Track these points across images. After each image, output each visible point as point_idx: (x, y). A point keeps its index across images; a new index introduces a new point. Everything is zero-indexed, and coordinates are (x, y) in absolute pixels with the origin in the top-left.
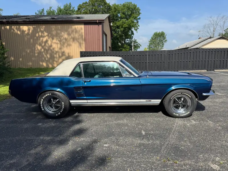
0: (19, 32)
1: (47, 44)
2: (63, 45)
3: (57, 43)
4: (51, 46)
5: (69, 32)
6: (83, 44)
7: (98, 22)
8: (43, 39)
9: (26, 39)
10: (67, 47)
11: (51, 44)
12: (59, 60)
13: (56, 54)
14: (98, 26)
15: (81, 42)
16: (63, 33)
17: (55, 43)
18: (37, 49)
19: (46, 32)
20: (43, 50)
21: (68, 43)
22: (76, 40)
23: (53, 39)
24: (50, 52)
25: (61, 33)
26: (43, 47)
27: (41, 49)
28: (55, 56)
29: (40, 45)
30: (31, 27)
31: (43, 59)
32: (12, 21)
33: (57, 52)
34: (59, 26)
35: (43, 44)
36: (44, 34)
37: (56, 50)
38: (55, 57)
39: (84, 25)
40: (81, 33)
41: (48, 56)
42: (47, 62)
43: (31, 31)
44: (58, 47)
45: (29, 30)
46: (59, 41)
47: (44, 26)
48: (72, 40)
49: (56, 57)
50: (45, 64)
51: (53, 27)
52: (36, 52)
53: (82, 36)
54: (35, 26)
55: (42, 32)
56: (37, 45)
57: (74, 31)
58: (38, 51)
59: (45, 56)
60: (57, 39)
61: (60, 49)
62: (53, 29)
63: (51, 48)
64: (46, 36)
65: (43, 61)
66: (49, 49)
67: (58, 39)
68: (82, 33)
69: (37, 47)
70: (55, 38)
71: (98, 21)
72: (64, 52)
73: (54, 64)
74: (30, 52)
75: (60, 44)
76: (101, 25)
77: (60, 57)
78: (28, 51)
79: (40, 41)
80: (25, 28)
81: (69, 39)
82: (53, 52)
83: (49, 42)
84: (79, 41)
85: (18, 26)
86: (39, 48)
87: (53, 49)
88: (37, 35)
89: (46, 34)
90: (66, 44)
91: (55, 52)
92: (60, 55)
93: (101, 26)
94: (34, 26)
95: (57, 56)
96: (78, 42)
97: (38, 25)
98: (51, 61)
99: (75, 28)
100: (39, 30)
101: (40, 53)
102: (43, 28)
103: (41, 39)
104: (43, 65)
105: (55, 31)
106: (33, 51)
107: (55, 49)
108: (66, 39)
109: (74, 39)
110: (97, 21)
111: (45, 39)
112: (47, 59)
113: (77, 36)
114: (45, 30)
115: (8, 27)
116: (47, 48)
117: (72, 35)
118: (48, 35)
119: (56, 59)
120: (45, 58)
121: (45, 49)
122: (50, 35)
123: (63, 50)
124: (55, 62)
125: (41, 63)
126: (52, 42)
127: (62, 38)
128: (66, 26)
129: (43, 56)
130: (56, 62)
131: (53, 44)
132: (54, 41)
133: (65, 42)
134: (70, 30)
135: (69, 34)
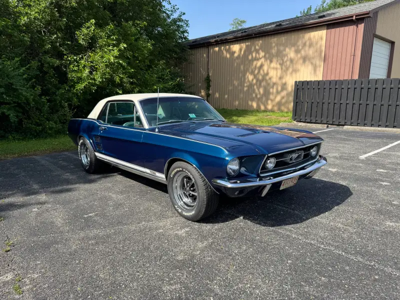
0: (228, 56)
1: (262, 72)
2: (285, 70)
3: (277, 69)
4: (267, 74)
5: (298, 46)
6: (320, 66)
7: (354, 18)
8: (257, 64)
9: (236, 64)
10: (291, 73)
11: (268, 71)
12: (275, 97)
13: (273, 87)
14: (355, 27)
15: (318, 63)
16: (287, 50)
17: (274, 68)
18: (247, 80)
19: (262, 51)
20: (255, 81)
21: (295, 66)
22: (309, 60)
23: (271, 62)
24: (263, 84)
25: (285, 50)
26: (255, 76)
27: (253, 80)
28: (271, 90)
29: (252, 73)
30: (244, 45)
31: (254, 95)
32: (221, 40)
33: (274, 84)
34: (283, 38)
35: (256, 72)
36: (259, 54)
37: (274, 80)
38: (270, 93)
39: (327, 29)
40: (318, 45)
41: (261, 91)
42: (259, 100)
43: (242, 53)
44: (277, 76)
45: (241, 50)
46: (280, 64)
47: (261, 42)
48: (301, 61)
49: (273, 94)
50: (255, 105)
51: (274, 40)
52: (246, 85)
53: (321, 52)
54: (249, 43)
55: (257, 51)
56: (248, 74)
57: (308, 43)
58: (248, 84)
59: (257, 91)
60: (277, 61)
61: (281, 78)
62: (274, 45)
63: (268, 78)
64: (262, 57)
65: (252, 100)
66: (264, 79)
67: (279, 61)
68: (321, 46)
69: (248, 77)
70: (275, 60)
71: (356, 16)
72: (285, 84)
73: (267, 104)
74: (238, 85)
75: (282, 69)
76: (363, 24)
77: (278, 93)
78: (236, 84)
79: (252, 67)
80: (236, 48)
81: (296, 58)
82: (269, 84)
83: (265, 68)
84: (314, 63)
85: (227, 47)
86: (251, 77)
87: (270, 79)
88: (250, 57)
89: (262, 54)
90: (291, 70)
91: (271, 84)
92: (279, 88)
93: (362, 26)
94: (247, 44)
95: (275, 90)
96: (312, 63)
97: (252, 40)
98: (264, 99)
99: (310, 39)
100: (253, 49)
101: (251, 86)
102: (259, 44)
103: (255, 63)
104: (252, 106)
105: (276, 48)
106: (242, 84)
107: (272, 80)
108: (292, 61)
109: (305, 59)
110: (352, 17)
111: (259, 64)
112: (259, 96)
113: (311, 52)
114: (261, 48)
115: (217, 49)
116: (260, 78)
117: (303, 52)
118: (265, 56)
119: (272, 97)
120: (256, 96)
121: (258, 80)
122: (267, 56)
123: (284, 81)
124: (269, 102)
125: (250, 103)
126: (269, 67)
127: (286, 59)
128: (293, 36)
129: (254, 91)
130: (272, 101)
131: (269, 71)
132: (273, 65)
133: (289, 66)
134: (300, 43)
135: (297, 51)
